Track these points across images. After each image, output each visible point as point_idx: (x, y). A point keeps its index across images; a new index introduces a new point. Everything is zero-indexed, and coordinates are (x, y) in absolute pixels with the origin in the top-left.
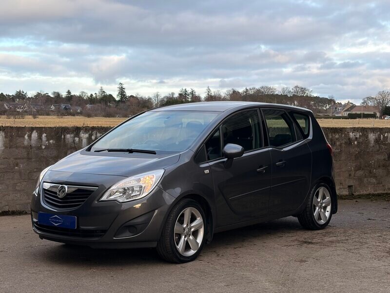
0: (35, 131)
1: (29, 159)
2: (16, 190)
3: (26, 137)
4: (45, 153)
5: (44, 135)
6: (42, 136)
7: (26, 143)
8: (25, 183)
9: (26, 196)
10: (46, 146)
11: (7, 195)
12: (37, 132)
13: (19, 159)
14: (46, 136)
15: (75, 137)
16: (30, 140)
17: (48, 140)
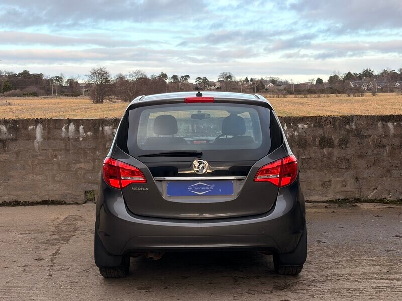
0: (72, 124)
1: (67, 150)
2: (56, 180)
3: (64, 129)
4: (83, 145)
5: (81, 127)
6: (79, 128)
7: (63, 135)
8: (64, 174)
9: (65, 187)
10: (84, 138)
11: (47, 184)
12: (74, 124)
13: (57, 150)
14: (84, 128)
15: (113, 129)
16: (68, 132)
17: (86, 132)
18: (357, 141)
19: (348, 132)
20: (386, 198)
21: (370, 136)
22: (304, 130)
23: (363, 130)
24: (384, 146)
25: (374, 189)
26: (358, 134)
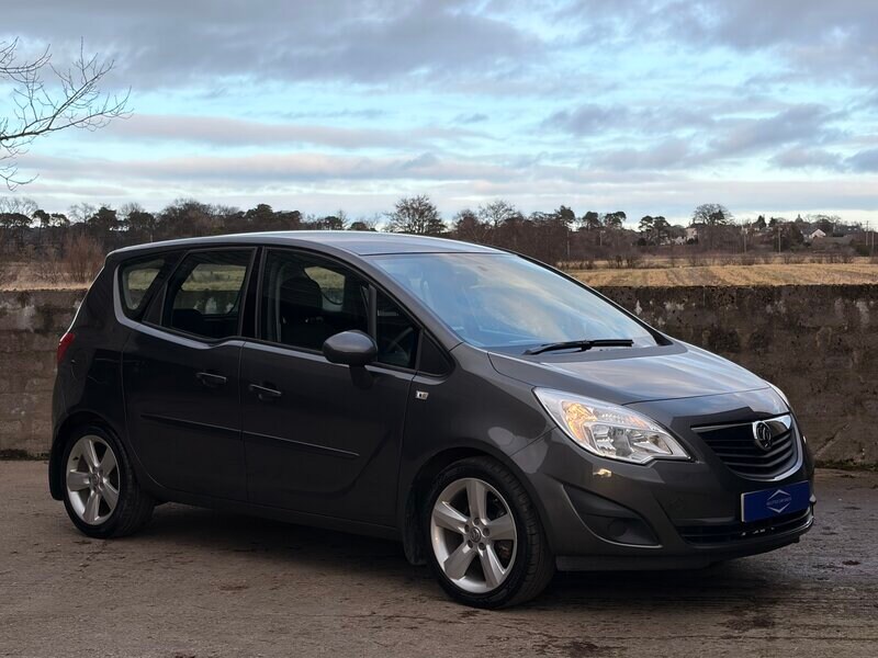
0: (211, 299)
12: (215, 300)
18: (789, 338)
19: (770, 318)
20: (852, 460)
21: (818, 328)
22: (677, 314)
23: (802, 316)
24: (848, 350)
25: (828, 440)
26: (792, 324)
